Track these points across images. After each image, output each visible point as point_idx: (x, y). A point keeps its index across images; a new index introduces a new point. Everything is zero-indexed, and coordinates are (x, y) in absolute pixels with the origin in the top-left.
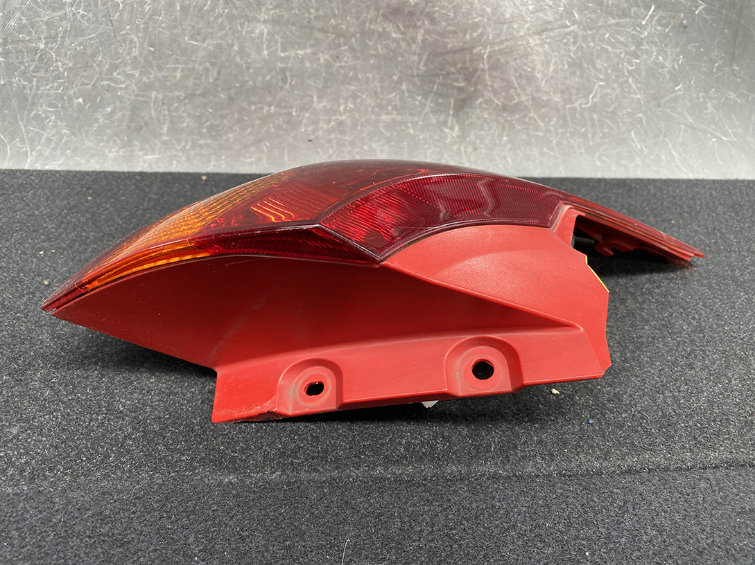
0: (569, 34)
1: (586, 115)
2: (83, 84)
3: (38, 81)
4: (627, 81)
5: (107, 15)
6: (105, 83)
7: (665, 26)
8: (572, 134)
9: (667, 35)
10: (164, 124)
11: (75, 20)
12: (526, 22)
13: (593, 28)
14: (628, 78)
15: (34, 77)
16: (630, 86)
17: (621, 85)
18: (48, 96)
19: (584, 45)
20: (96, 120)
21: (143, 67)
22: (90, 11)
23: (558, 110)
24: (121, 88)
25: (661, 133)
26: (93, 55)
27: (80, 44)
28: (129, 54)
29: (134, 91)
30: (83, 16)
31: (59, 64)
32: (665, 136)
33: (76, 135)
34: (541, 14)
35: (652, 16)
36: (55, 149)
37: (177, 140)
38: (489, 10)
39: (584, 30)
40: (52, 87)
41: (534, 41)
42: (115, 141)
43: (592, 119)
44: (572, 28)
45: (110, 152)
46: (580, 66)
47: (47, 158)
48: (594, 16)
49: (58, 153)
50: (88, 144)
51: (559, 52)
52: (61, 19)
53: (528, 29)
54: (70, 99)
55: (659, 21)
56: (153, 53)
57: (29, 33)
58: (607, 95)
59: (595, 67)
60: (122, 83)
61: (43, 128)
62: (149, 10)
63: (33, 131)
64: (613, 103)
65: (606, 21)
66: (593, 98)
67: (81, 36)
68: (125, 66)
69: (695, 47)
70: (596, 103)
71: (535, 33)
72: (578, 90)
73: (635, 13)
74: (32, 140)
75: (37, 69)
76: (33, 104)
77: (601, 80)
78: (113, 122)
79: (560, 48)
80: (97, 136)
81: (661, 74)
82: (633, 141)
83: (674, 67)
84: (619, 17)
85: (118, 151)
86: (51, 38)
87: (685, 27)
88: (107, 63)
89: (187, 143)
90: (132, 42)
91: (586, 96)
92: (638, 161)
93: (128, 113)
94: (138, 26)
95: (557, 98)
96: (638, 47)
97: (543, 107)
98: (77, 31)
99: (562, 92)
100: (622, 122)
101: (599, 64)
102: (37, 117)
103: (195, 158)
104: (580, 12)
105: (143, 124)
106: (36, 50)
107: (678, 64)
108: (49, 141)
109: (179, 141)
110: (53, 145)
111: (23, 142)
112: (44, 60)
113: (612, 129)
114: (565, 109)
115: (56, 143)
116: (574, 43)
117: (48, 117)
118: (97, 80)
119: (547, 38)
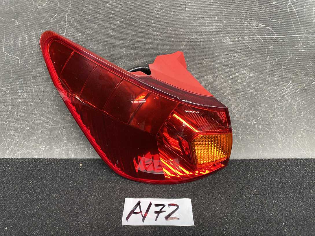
0: (249, 93)
1: (256, 126)
2: (29, 122)
3: (9, 122)
4: (276, 112)
5: (37, 96)
6: (38, 121)
7: (296, 89)
8: (249, 134)
9: (297, 93)
10: (64, 136)
11: (23, 98)
12: (227, 90)
13: (261, 91)
14: (277, 110)
15: (8, 120)
16: (278, 114)
17: (273, 113)
18: (14, 127)
19: (256, 98)
20: (35, 135)
21: (54, 114)
22: (30, 94)
23: (242, 125)
24: (45, 123)
25: (291, 133)
26: (32, 111)
27: (26, 107)
28: (48, 110)
29: (51, 124)
30: (26, 97)
31: (18, 115)
32: (293, 134)
33: (27, 142)
34: (235, 86)
35: (290, 86)
36: (18, 147)
37: (70, 142)
38: (209, 86)
39: (256, 91)
40: (15, 124)
41: (231, 97)
42: (44, 143)
43: (259, 128)
44: (250, 91)
45: (42, 148)
46: (254, 106)
47: (15, 151)
48: (261, 86)
49: (20, 148)
50: (32, 144)
51: (244, 101)
52: (17, 98)
53: (228, 92)
54: (24, 128)
55: (293, 88)
56: (58, 109)
57: (4, 104)
58: (266, 118)
59: (261, 107)
60: (45, 121)
61: (13, 139)
62: (55, 93)
63: (9, 140)
64: (269, 120)
65: (267, 88)
66: (259, 119)
67: (26, 104)
68: (46, 114)
69: (310, 97)
70: (261, 121)
71: (232, 94)
72: (252, 116)
73: (281, 84)
74: (8, 144)
75: (8, 117)
76: (8, 130)
77: (264, 112)
78: (43, 136)
79: (244, 99)
80: (36, 141)
81: (293, 108)
82: (278, 136)
83: (299, 106)
84: (273, 86)
85: (45, 147)
86: (14, 106)
87: (306, 90)
88: (38, 113)
89: (75, 143)
90: (48, 105)
91: (256, 119)
92: (280, 146)
93: (48, 132)
94: (51, 99)
95: (242, 120)
96: (282, 98)
97: (235, 123)
98: (25, 102)
99: (245, 117)
100: (273, 129)
101: (263, 105)
102: (10, 135)
103: (78, 149)
104: (255, 84)
105: (55, 136)
106: (7, 111)
107: (301, 104)
108: (16, 144)
109: (71, 142)
110: (17, 145)
111: (5, 144)
112: (11, 114)
113: (268, 132)
114: (246, 124)
115: (19, 145)
116: (251, 97)
117: (15, 135)
118: (35, 120)
119: (238, 96)
